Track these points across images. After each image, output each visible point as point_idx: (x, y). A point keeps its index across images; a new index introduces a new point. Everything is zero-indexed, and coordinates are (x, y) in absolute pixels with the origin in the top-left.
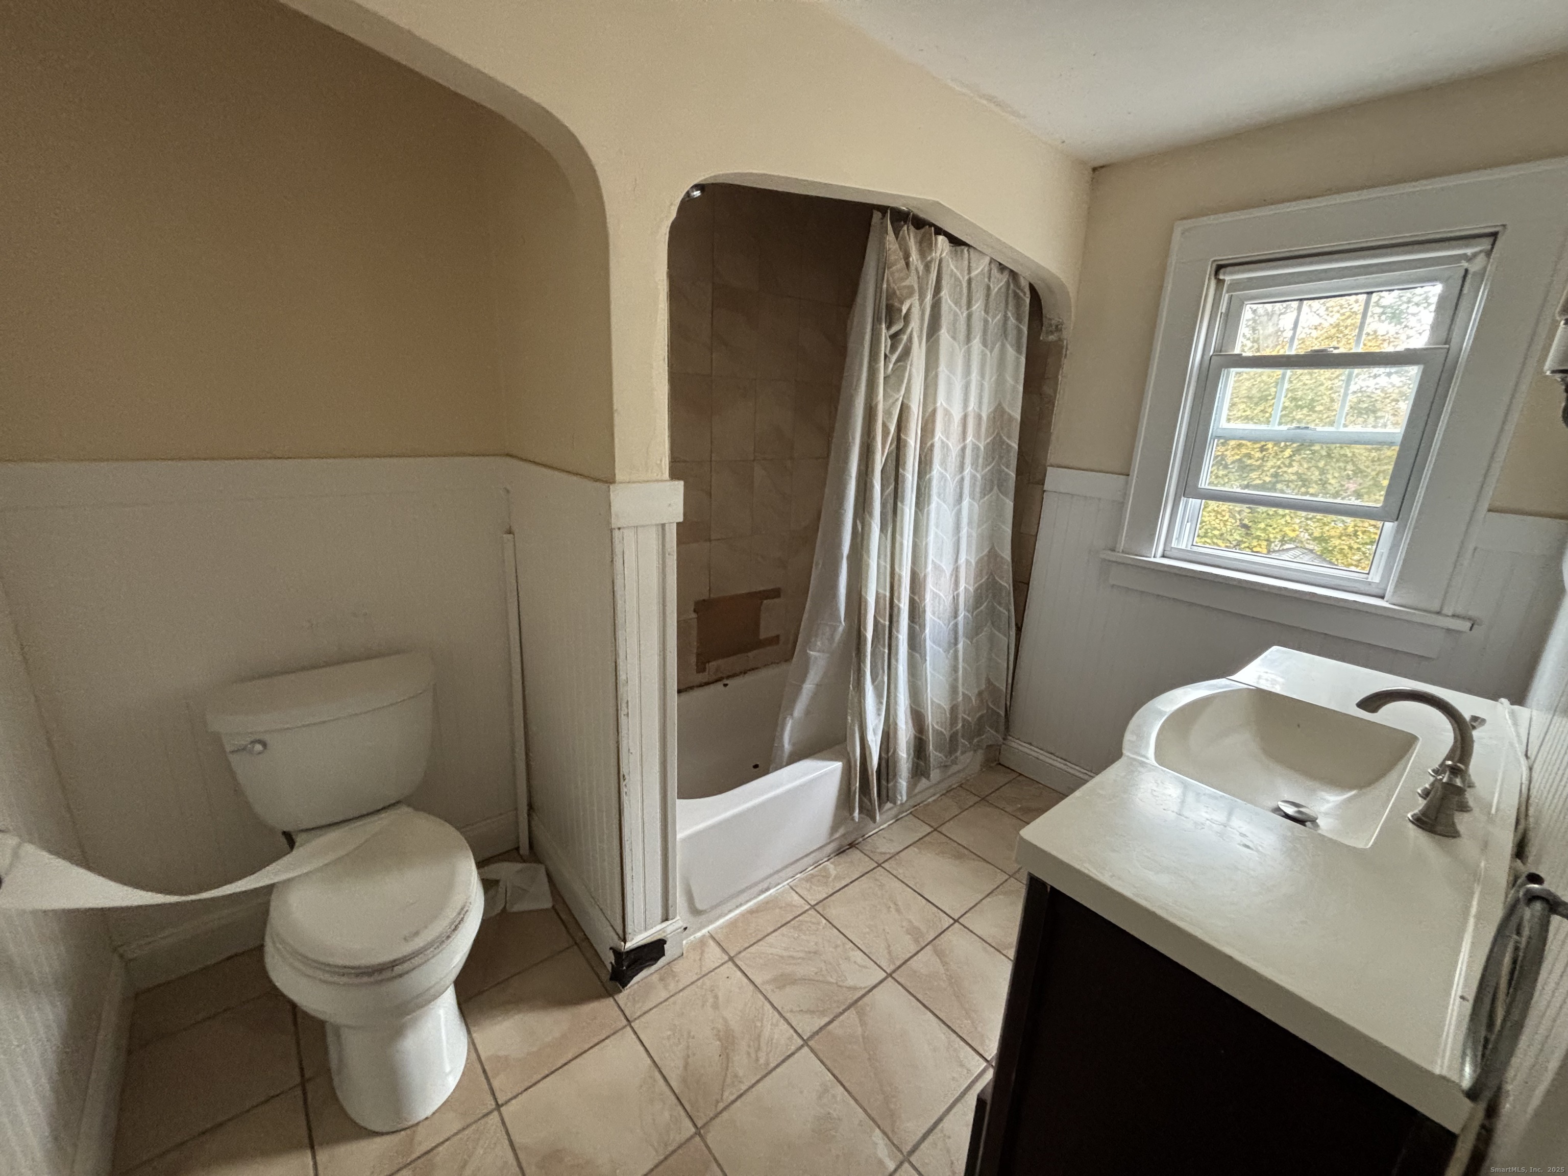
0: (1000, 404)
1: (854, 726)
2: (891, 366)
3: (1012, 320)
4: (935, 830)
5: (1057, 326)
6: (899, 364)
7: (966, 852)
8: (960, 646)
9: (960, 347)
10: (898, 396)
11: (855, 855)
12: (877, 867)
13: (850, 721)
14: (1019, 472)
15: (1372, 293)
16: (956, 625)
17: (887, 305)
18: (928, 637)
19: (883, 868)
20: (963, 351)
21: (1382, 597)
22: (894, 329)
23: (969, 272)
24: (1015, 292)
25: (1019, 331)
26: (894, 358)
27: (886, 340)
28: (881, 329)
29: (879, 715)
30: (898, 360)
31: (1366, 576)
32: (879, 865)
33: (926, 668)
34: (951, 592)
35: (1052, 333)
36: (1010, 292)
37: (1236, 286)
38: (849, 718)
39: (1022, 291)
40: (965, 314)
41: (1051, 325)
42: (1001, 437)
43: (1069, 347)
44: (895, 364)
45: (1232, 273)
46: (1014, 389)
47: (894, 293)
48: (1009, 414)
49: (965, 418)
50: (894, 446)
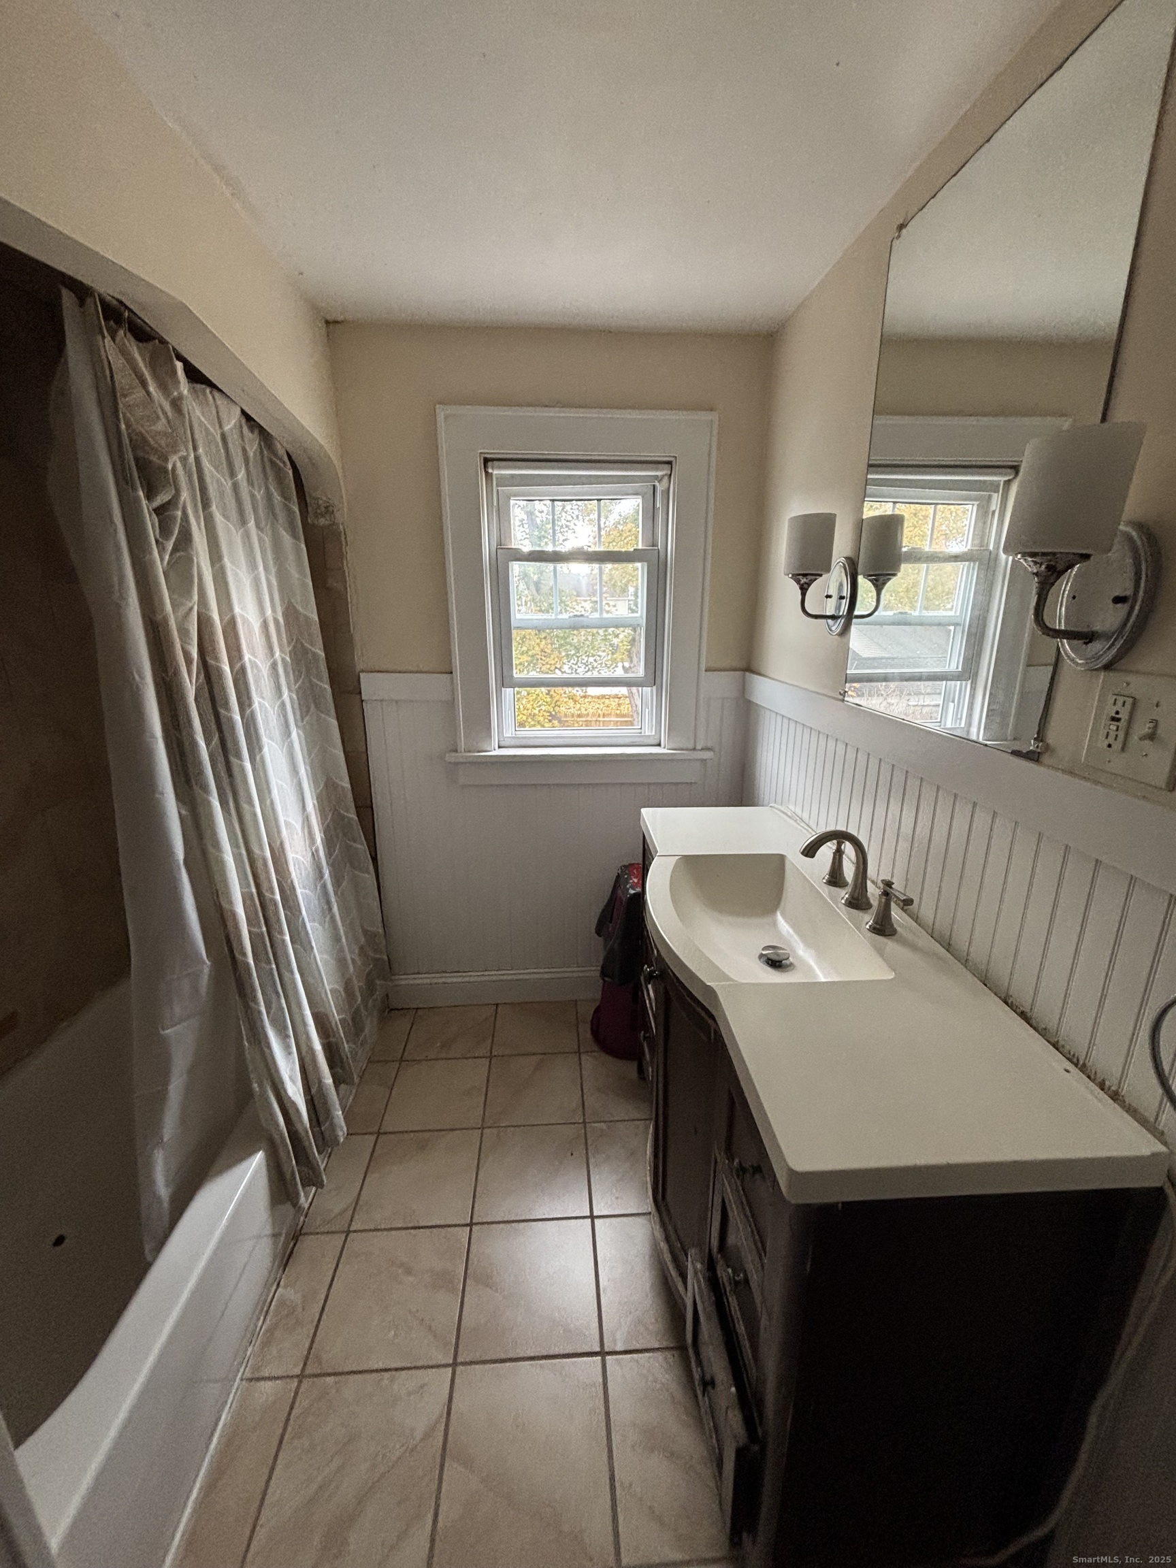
0: (290, 602)
1: (266, 1092)
2: (167, 557)
3: (277, 498)
4: (379, 1134)
5: (327, 507)
6: (178, 554)
7: (427, 1135)
8: (335, 909)
9: (236, 529)
10: (190, 605)
11: (308, 1245)
12: (347, 1236)
13: (257, 1089)
14: (332, 683)
15: (601, 500)
16: (324, 886)
17: (137, 460)
18: (306, 920)
19: (355, 1231)
20: (239, 534)
21: (659, 745)
22: (159, 501)
23: (221, 427)
24: (271, 461)
25: (289, 511)
26: (170, 545)
27: (150, 516)
28: (137, 500)
29: (290, 1053)
30: (175, 549)
31: (639, 731)
32: (348, 1232)
33: (315, 957)
34: (308, 848)
35: (322, 515)
36: (266, 459)
37: (503, 481)
38: (255, 1085)
39: (281, 460)
40: (230, 484)
41: (319, 506)
42: (302, 645)
43: (348, 532)
44: (171, 554)
45: (499, 468)
46: (304, 585)
47: (145, 440)
48: (305, 616)
49: (265, 625)
50: (202, 676)
